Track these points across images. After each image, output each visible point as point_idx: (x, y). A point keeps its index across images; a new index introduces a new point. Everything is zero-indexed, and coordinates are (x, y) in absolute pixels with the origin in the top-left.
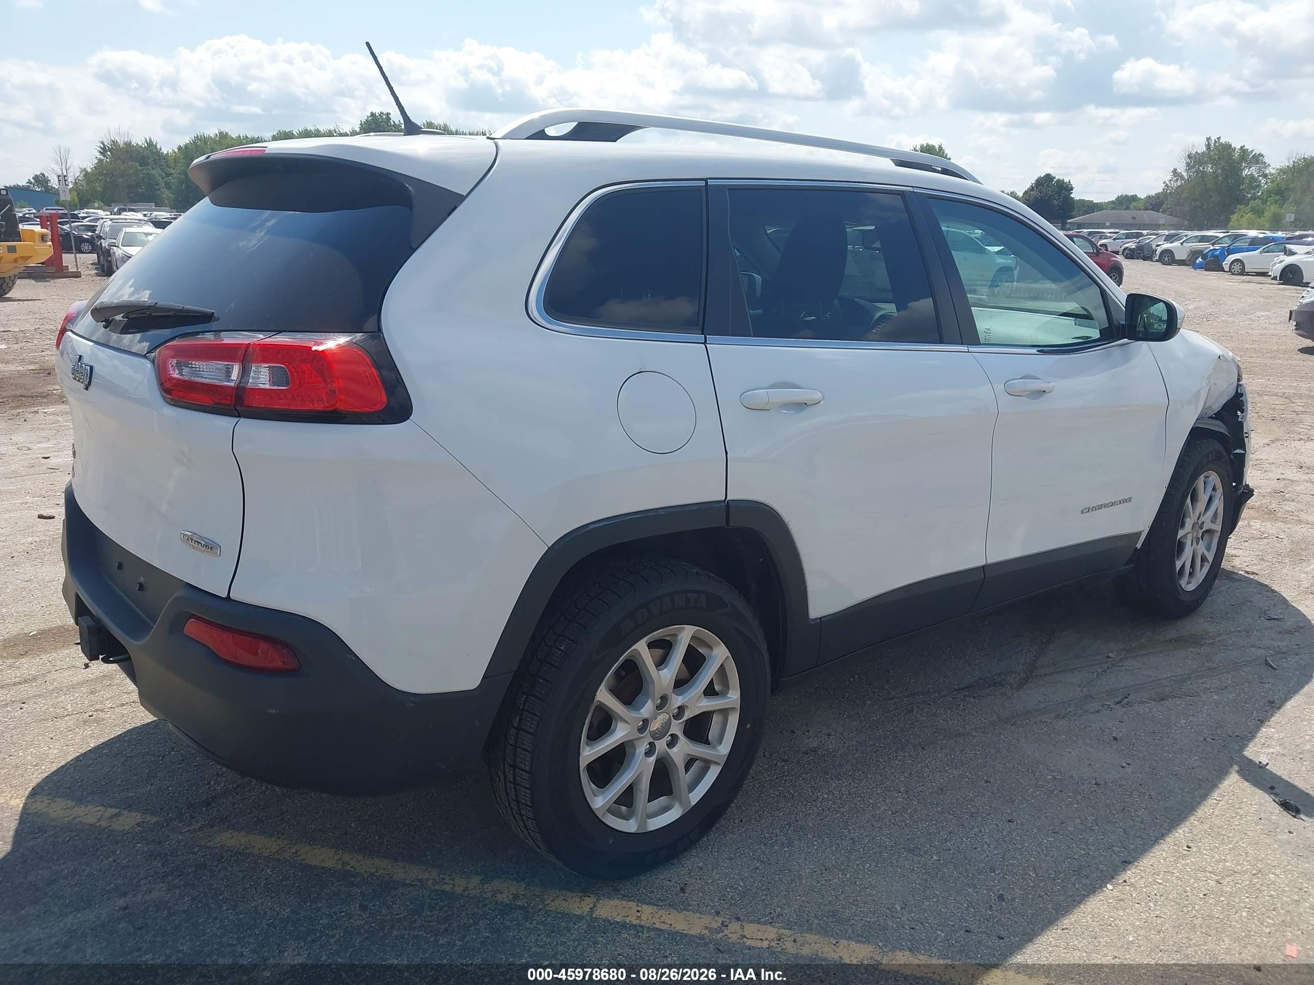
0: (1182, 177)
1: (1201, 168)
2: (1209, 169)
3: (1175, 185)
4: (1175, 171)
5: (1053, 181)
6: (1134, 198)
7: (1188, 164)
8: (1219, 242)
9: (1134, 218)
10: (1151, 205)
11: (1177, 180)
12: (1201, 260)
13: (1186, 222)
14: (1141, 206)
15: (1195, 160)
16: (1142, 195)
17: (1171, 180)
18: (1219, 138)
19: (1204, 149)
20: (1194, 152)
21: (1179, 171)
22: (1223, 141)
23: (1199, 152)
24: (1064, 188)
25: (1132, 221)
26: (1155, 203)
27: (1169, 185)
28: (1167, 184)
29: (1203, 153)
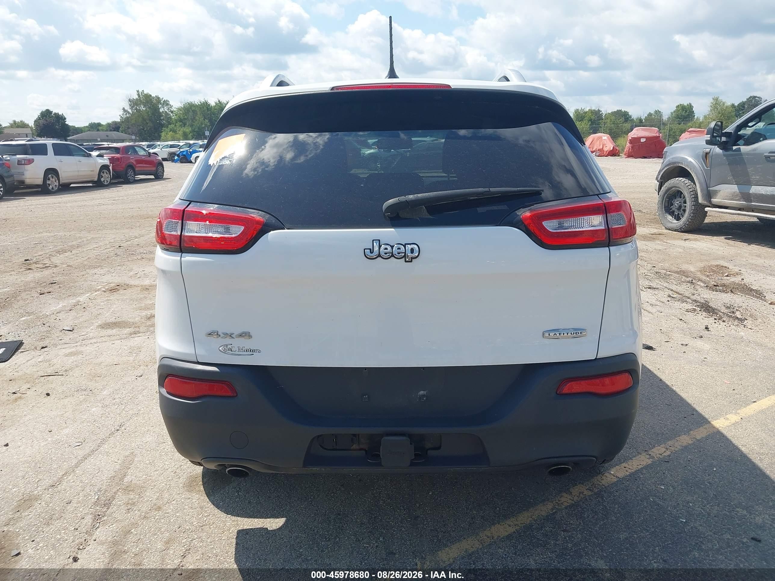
0: (128, 112)
1: (138, 108)
2: (142, 108)
3: (125, 116)
4: (124, 109)
5: (52, 114)
6: (99, 125)
7: (130, 105)
8: (182, 147)
9: (107, 136)
10: (113, 128)
11: (126, 114)
12: (177, 158)
13: (138, 138)
14: (105, 129)
15: (133, 103)
16: (104, 123)
17: (123, 114)
18: (143, 91)
19: (137, 97)
20: (132, 99)
21: (126, 109)
22: (145, 92)
23: (135, 98)
24: (60, 119)
25: (106, 138)
26: (115, 127)
27: (123, 117)
28: (121, 117)
29: (137, 99)
